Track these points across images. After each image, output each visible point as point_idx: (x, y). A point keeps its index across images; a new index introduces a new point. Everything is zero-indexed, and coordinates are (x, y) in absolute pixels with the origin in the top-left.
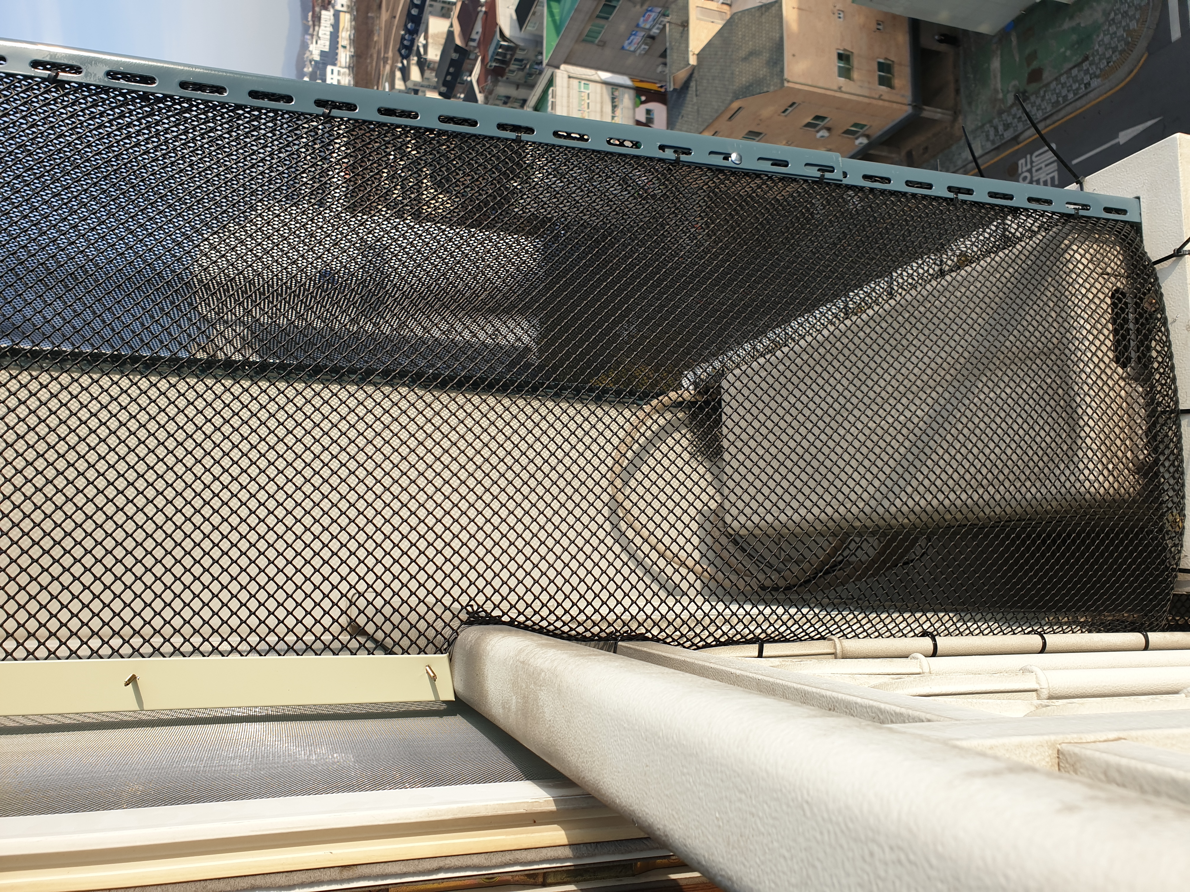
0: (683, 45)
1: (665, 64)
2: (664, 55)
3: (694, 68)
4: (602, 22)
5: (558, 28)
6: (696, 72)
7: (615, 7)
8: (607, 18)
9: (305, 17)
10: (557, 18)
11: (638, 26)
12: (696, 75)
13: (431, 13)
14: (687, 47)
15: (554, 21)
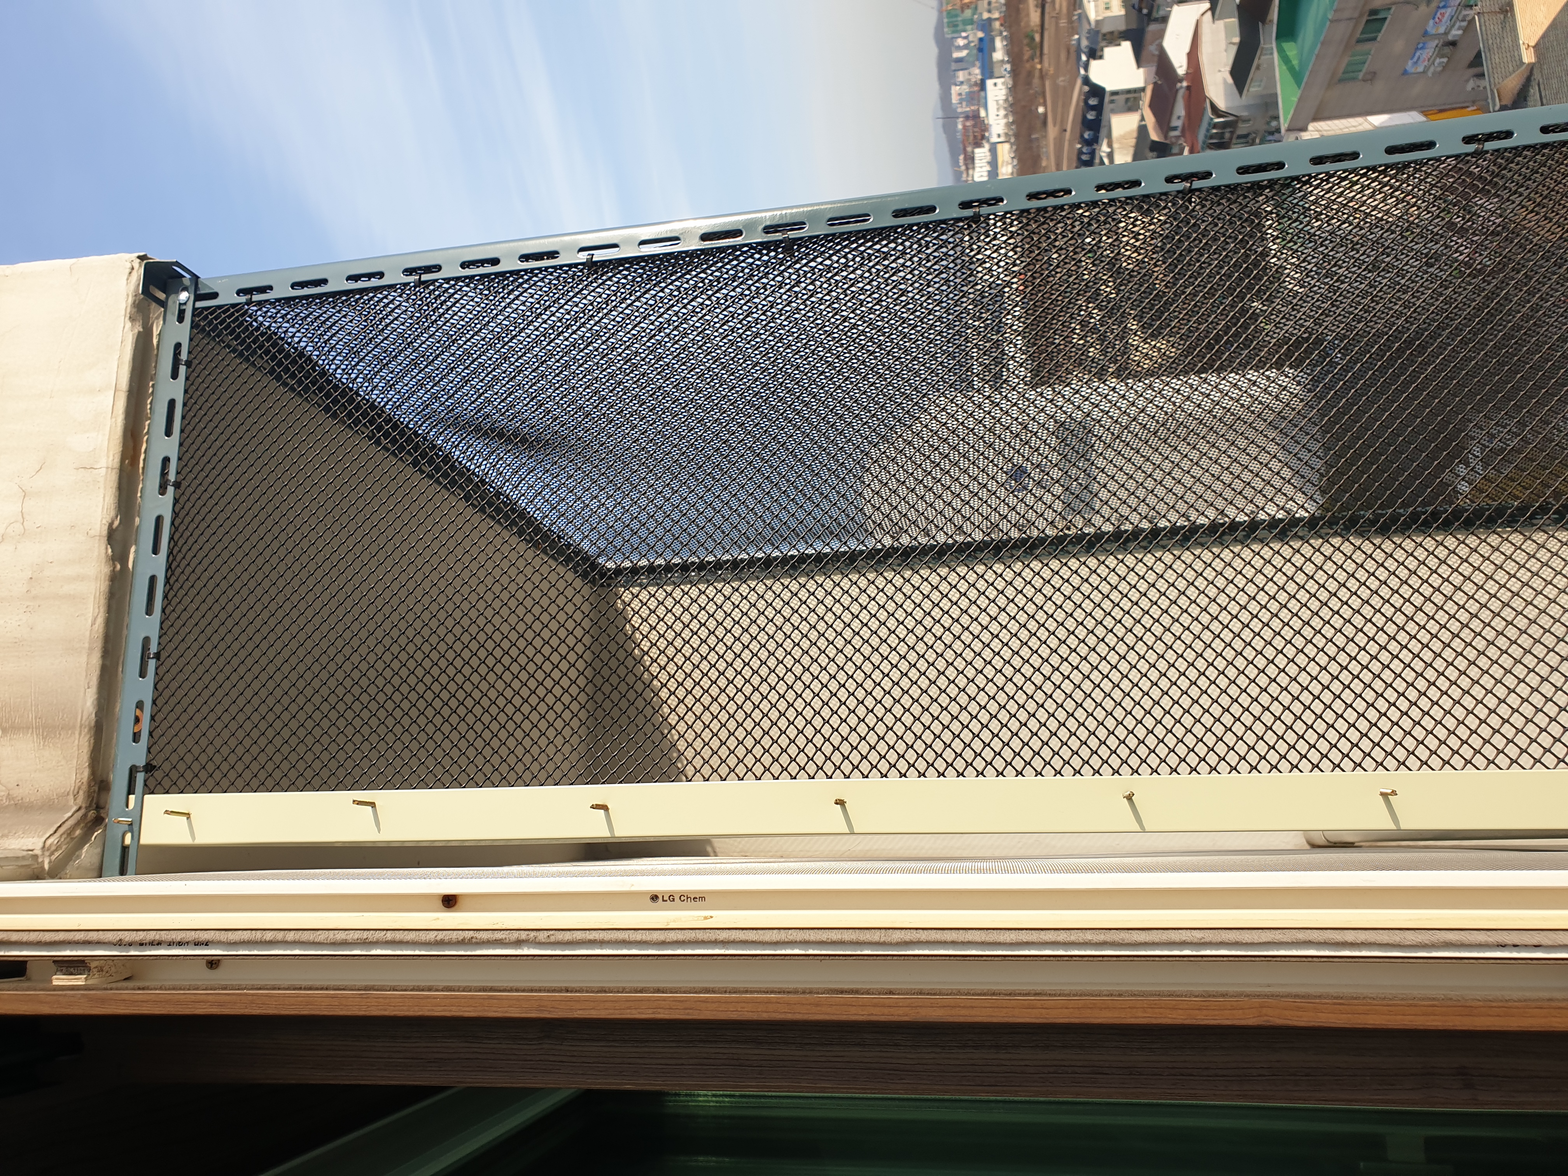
0: (1508, 40)
1: (1481, 75)
2: (1477, 61)
3: (1531, 67)
4: (1367, 46)
5: (1296, 75)
6: (1535, 71)
7: (1385, 19)
8: (1374, 39)
9: (955, 163)
10: (1295, 62)
11: (1425, 34)
12: (1537, 75)
13: (1114, 111)
14: (1516, 38)
15: (1291, 69)
